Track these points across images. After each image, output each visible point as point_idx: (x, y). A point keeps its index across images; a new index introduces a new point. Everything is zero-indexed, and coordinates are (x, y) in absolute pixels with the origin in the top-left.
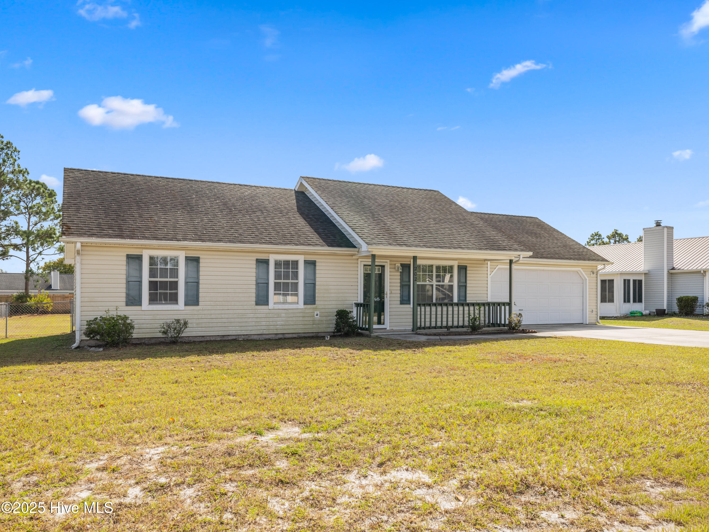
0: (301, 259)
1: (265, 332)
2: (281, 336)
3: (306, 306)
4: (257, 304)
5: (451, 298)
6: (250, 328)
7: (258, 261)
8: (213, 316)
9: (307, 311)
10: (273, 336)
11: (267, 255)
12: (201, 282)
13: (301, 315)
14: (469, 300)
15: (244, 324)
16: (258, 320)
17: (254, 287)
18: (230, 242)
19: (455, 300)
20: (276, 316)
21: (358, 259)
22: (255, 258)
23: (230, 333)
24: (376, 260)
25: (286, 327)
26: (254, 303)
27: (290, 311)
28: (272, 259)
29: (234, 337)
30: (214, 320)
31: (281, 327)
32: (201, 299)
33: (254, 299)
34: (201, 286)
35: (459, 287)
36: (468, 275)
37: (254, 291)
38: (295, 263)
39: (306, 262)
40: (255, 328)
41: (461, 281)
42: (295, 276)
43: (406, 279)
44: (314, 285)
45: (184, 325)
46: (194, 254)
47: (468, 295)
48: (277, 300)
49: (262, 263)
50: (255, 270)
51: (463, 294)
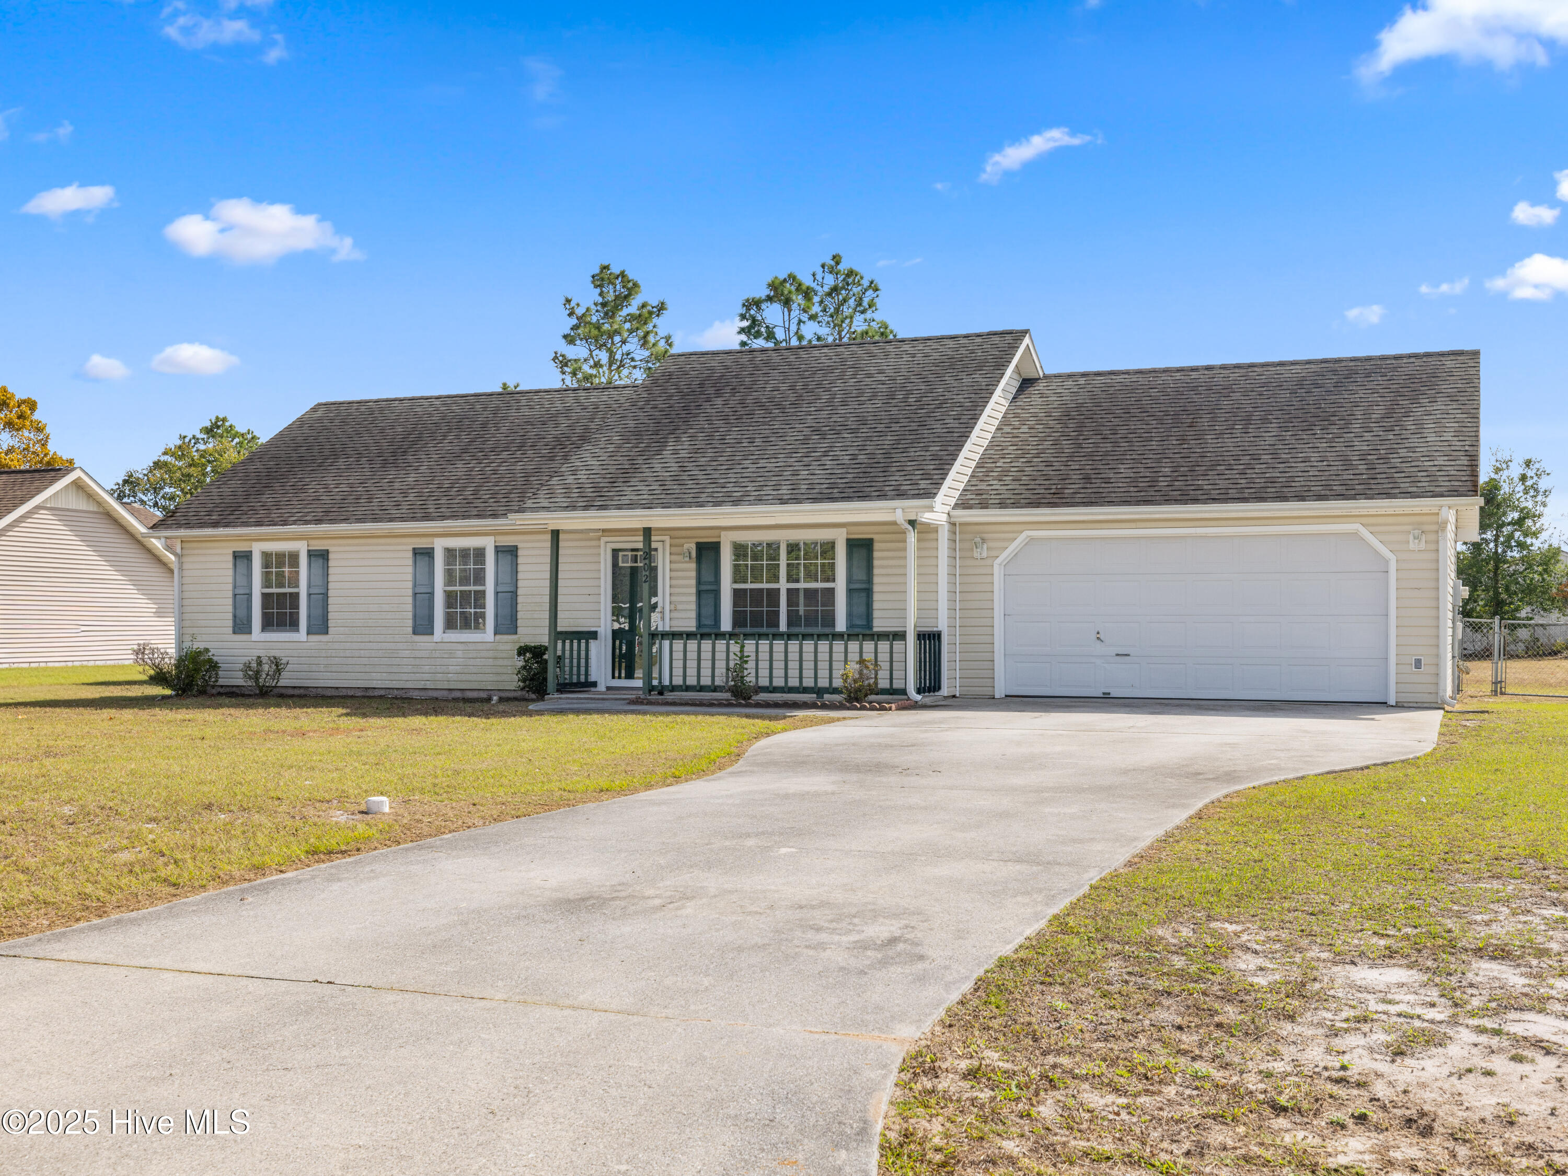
0: (489, 544)
1: (429, 685)
2: (458, 694)
3: (498, 637)
4: (415, 632)
5: (830, 620)
6: (405, 677)
7: (417, 552)
8: (348, 653)
9: (502, 647)
10: (445, 693)
11: (429, 540)
12: (330, 593)
13: (491, 654)
14: (879, 625)
15: (395, 669)
16: (417, 662)
17: (410, 600)
18: (359, 521)
19: (841, 625)
20: (446, 656)
21: (599, 539)
22: (410, 548)
23: (375, 684)
24: (653, 538)
25: (464, 677)
26: (410, 630)
27: (471, 647)
28: (439, 546)
29: (382, 693)
30: (350, 661)
31: (455, 677)
32: (331, 623)
33: (410, 623)
34: (330, 601)
35: (850, 592)
36: (876, 563)
37: (410, 607)
38: (480, 554)
39: (498, 550)
40: (413, 677)
41: (855, 578)
42: (480, 577)
43: (708, 577)
44: (514, 594)
45: (277, 664)
46: (318, 545)
47: (876, 614)
48: (450, 624)
49: (424, 555)
50: (410, 570)
51: (862, 609)
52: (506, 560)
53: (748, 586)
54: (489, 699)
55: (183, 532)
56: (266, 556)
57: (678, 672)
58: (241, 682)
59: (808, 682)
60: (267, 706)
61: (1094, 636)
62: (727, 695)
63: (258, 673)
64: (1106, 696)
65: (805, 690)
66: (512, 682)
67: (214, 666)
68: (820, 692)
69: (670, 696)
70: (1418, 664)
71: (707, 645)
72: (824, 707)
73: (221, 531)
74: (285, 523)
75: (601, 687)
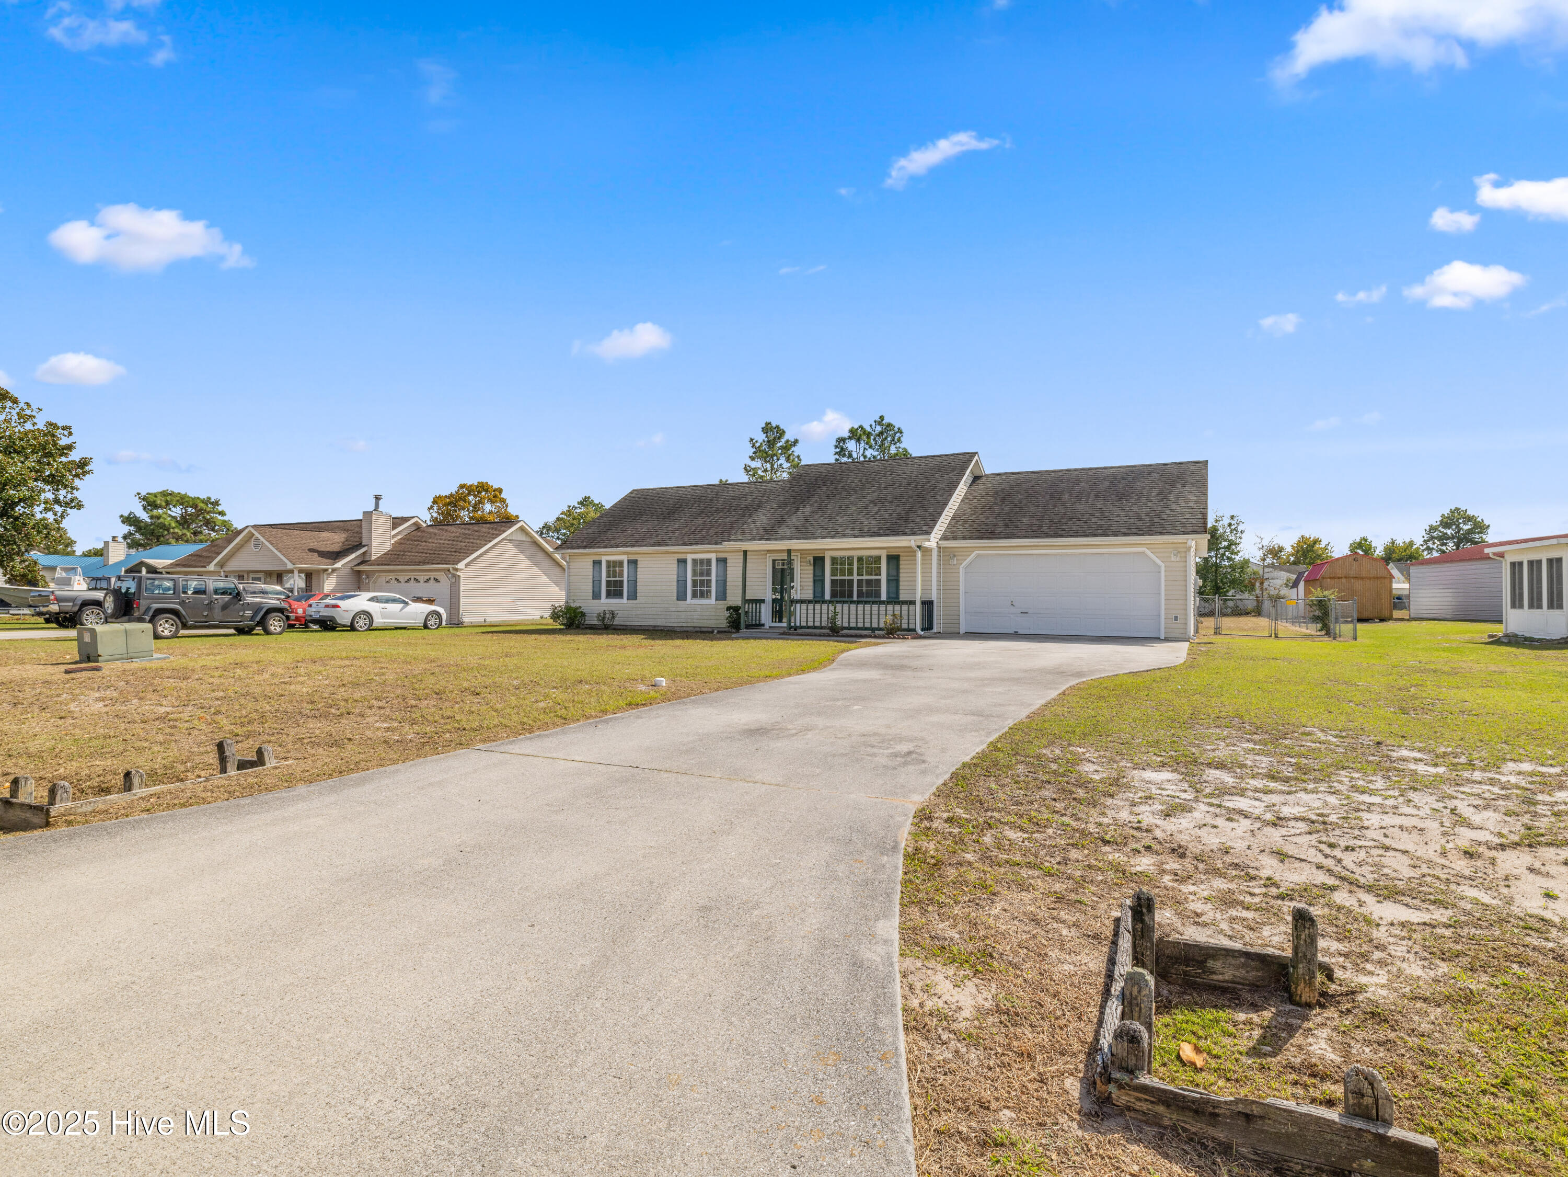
0: (713, 557)
1: (684, 625)
2: (698, 629)
3: (717, 602)
4: (678, 599)
5: (878, 594)
6: (673, 621)
7: (679, 561)
8: (646, 609)
9: (719, 607)
10: (692, 629)
11: (685, 555)
12: (638, 580)
13: (714, 610)
14: (903, 597)
15: (668, 617)
16: (679, 613)
17: (675, 584)
18: (652, 546)
19: (884, 597)
20: (692, 610)
21: (766, 555)
22: (676, 558)
23: (658, 624)
25: (701, 621)
26: (676, 598)
27: (705, 606)
28: (690, 558)
29: (662, 628)
30: (647, 613)
31: (696, 621)
32: (638, 595)
33: (675, 595)
34: (638, 584)
35: (888, 581)
36: (901, 567)
37: (675, 587)
38: (709, 561)
39: (718, 560)
40: (677, 620)
41: (891, 574)
42: (709, 573)
43: (819, 573)
44: (725, 581)
45: (613, 615)
46: (633, 557)
47: (901, 592)
48: (694, 595)
49: (682, 562)
50: (676, 569)
51: (894, 589)
52: (721, 565)
53: (839, 578)
54: (713, 632)
55: (569, 551)
56: (608, 562)
57: (804, 619)
58: (596, 622)
59: (868, 625)
60: (608, 634)
61: (1009, 603)
62: (828, 631)
63: (604, 618)
64: (1016, 633)
65: (866, 629)
66: (724, 624)
67: (583, 615)
68: (873, 630)
69: (800, 631)
70: (1176, 618)
71: (818, 606)
72: (875, 637)
73: (587, 550)
74: (617, 547)
75: (767, 626)
